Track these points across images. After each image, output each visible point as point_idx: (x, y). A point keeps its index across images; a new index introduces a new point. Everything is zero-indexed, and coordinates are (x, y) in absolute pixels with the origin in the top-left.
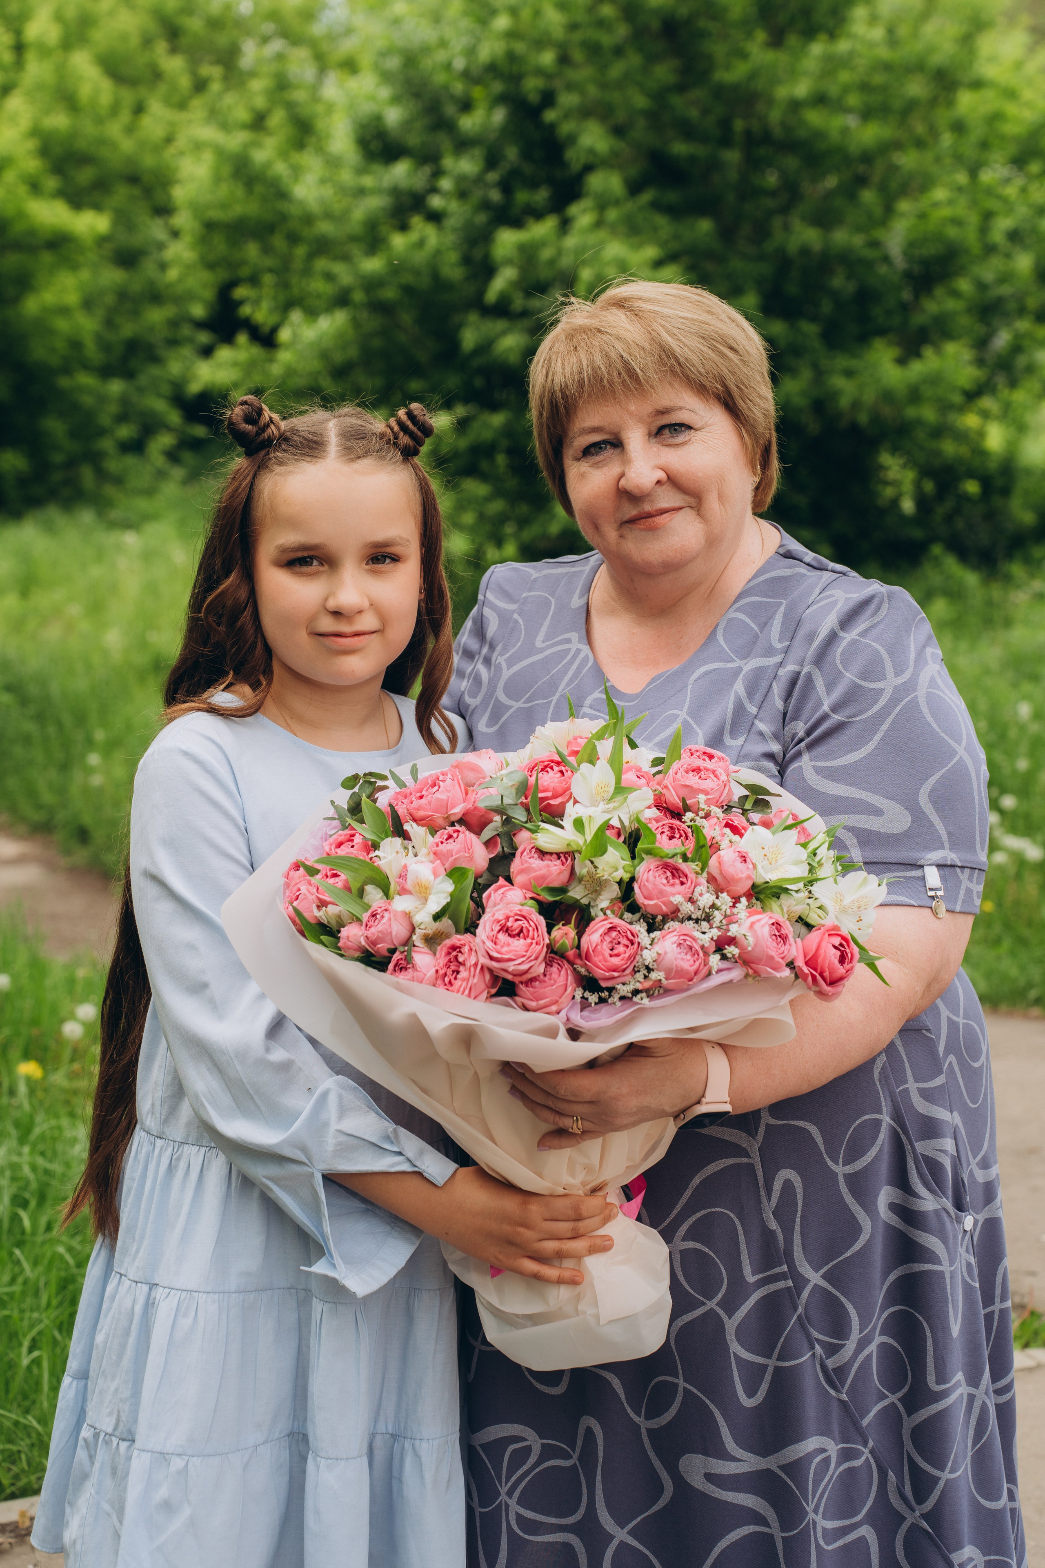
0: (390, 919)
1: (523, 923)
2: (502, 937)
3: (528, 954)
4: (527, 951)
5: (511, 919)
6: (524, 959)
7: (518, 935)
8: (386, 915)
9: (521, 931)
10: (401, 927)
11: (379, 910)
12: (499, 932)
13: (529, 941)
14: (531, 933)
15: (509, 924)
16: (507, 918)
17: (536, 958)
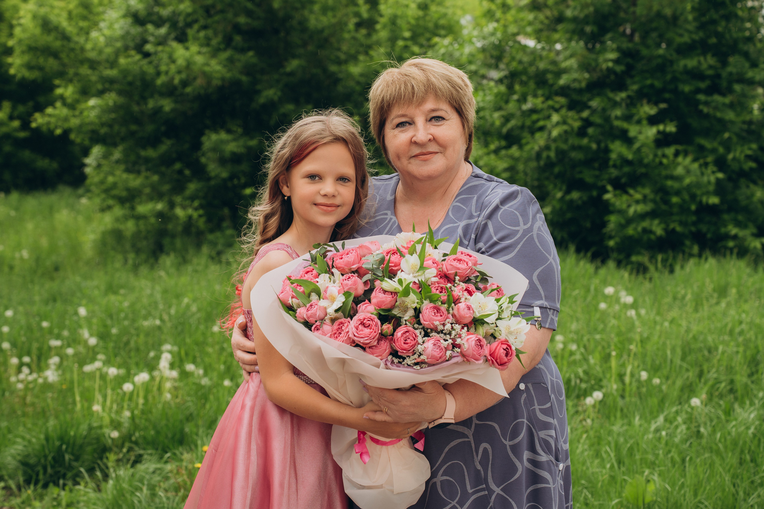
0: (317, 309)
1: (370, 322)
2: (361, 327)
3: (370, 336)
4: (370, 335)
5: (366, 320)
6: (368, 338)
7: (368, 327)
8: (316, 306)
9: (369, 325)
10: (321, 313)
11: (314, 304)
12: (359, 325)
13: (372, 330)
14: (373, 327)
15: (365, 322)
16: (364, 319)
17: (373, 338)
